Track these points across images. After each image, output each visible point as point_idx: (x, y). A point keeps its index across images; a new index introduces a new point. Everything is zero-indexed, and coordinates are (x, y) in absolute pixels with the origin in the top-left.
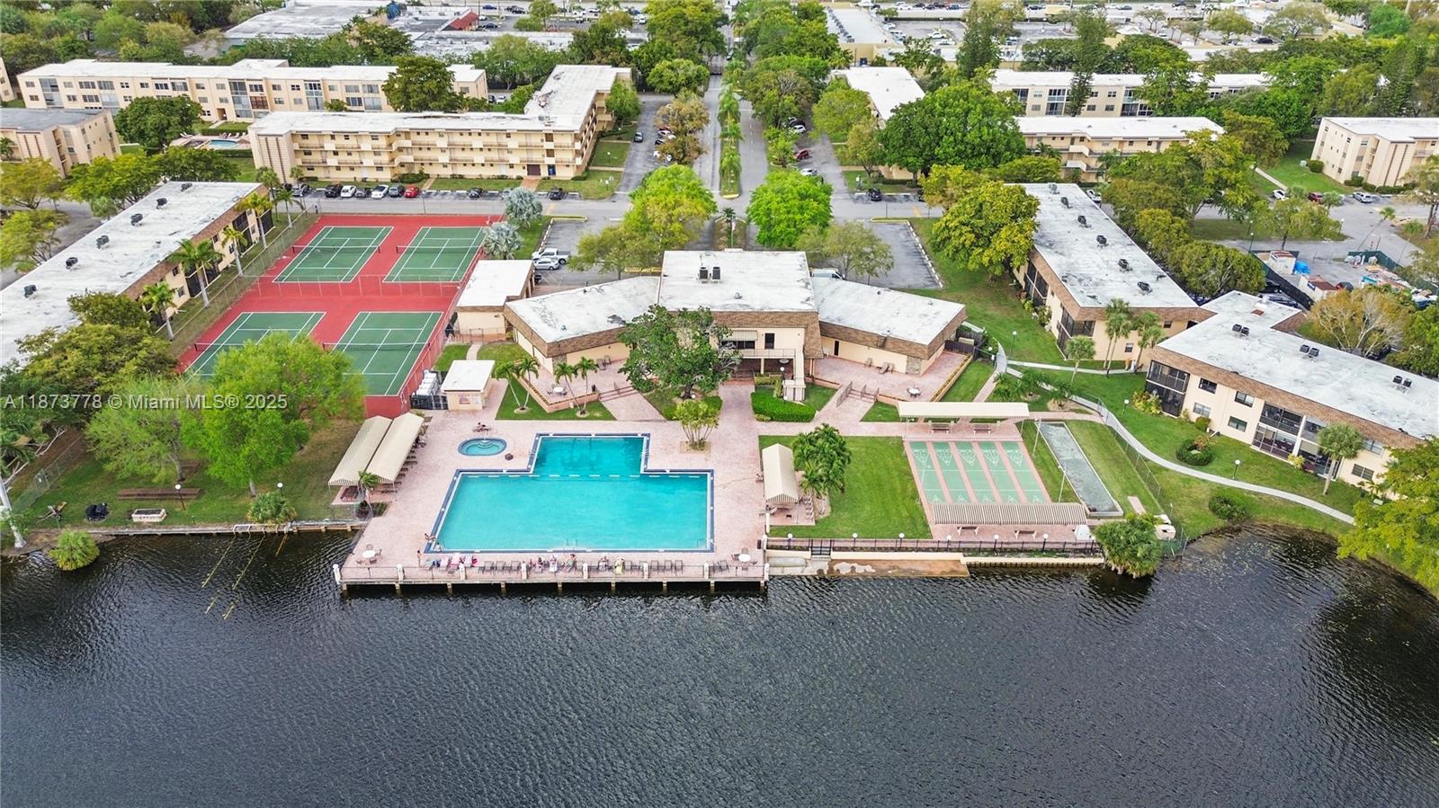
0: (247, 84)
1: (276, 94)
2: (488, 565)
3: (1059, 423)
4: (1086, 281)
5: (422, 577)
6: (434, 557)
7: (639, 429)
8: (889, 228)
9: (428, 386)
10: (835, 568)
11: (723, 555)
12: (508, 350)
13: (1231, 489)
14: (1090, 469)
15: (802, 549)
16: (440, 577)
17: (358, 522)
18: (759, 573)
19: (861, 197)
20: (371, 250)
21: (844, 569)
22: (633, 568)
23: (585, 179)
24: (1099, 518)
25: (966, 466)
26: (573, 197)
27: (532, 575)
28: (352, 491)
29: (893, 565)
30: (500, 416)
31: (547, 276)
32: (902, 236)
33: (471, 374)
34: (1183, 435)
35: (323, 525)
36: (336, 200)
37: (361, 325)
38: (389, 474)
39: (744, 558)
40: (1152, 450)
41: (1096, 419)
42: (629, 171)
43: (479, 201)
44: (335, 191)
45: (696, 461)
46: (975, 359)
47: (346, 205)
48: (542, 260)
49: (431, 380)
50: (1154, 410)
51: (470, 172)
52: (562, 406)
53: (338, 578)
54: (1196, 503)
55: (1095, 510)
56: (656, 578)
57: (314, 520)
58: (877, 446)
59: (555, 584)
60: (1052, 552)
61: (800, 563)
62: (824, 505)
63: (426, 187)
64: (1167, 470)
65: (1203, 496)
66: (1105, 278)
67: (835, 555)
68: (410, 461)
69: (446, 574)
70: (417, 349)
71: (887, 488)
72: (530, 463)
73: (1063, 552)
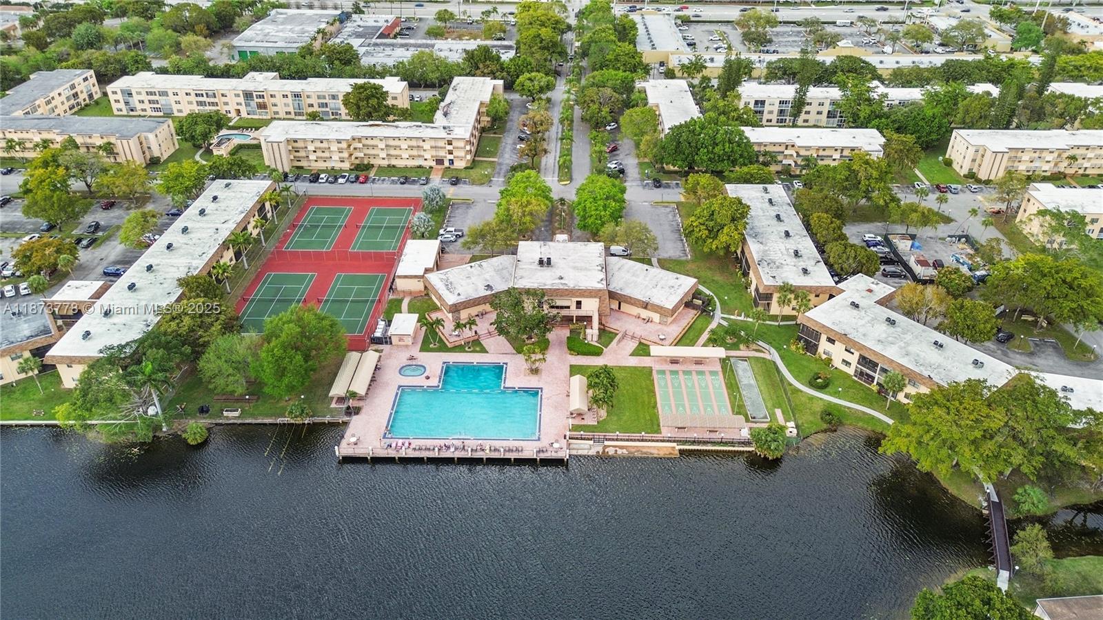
0: (254, 94)
1: (273, 100)
2: (417, 448)
3: (744, 359)
4: (772, 265)
5: (382, 453)
6: (388, 442)
7: (501, 360)
8: (663, 210)
9: (381, 330)
10: (606, 450)
11: (544, 443)
12: (426, 303)
13: (836, 404)
14: (757, 390)
15: (588, 439)
16: (392, 453)
17: (346, 419)
18: (564, 454)
19: (647, 183)
20: (340, 226)
21: (611, 451)
22: (496, 450)
23: (472, 168)
24: (756, 423)
25: (687, 386)
26: (465, 183)
27: (441, 453)
28: (341, 400)
29: (638, 449)
30: (422, 350)
31: (448, 247)
32: (670, 217)
33: (405, 323)
34: (815, 368)
35: (327, 419)
36: (316, 184)
37: (339, 282)
38: (361, 391)
39: (556, 445)
40: (795, 378)
41: (767, 356)
42: (501, 160)
43: (406, 186)
44: (315, 178)
45: (532, 382)
46: (702, 313)
47: (322, 189)
48: (446, 236)
49: (382, 327)
50: (801, 352)
51: (399, 163)
52: (457, 344)
53: (337, 453)
54: (813, 414)
55: (754, 418)
56: (508, 456)
57: (322, 416)
58: (637, 373)
59: (454, 458)
60: (726, 444)
61: (586, 448)
62: (603, 413)
63: (372, 174)
64: (801, 391)
65: (819, 409)
66: (784, 262)
67: (607, 443)
68: (373, 380)
69: (395, 452)
70: (373, 301)
71: (640, 400)
72: (439, 382)
73: (732, 443)
